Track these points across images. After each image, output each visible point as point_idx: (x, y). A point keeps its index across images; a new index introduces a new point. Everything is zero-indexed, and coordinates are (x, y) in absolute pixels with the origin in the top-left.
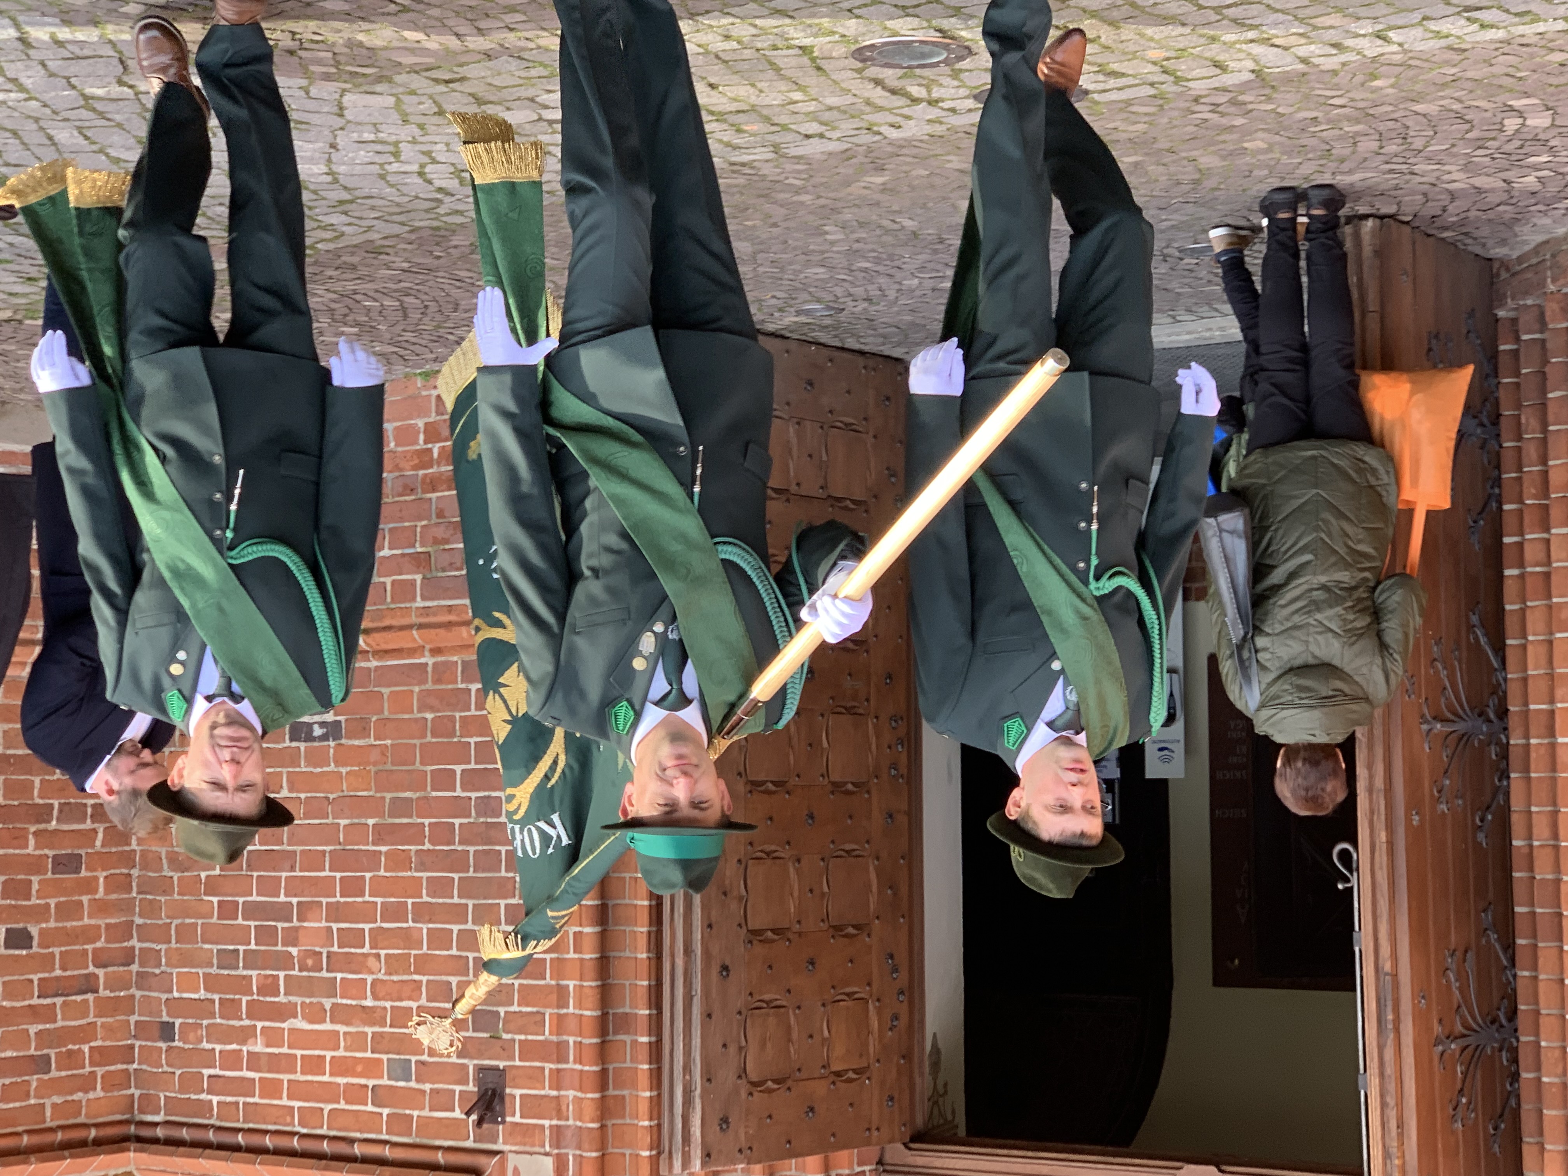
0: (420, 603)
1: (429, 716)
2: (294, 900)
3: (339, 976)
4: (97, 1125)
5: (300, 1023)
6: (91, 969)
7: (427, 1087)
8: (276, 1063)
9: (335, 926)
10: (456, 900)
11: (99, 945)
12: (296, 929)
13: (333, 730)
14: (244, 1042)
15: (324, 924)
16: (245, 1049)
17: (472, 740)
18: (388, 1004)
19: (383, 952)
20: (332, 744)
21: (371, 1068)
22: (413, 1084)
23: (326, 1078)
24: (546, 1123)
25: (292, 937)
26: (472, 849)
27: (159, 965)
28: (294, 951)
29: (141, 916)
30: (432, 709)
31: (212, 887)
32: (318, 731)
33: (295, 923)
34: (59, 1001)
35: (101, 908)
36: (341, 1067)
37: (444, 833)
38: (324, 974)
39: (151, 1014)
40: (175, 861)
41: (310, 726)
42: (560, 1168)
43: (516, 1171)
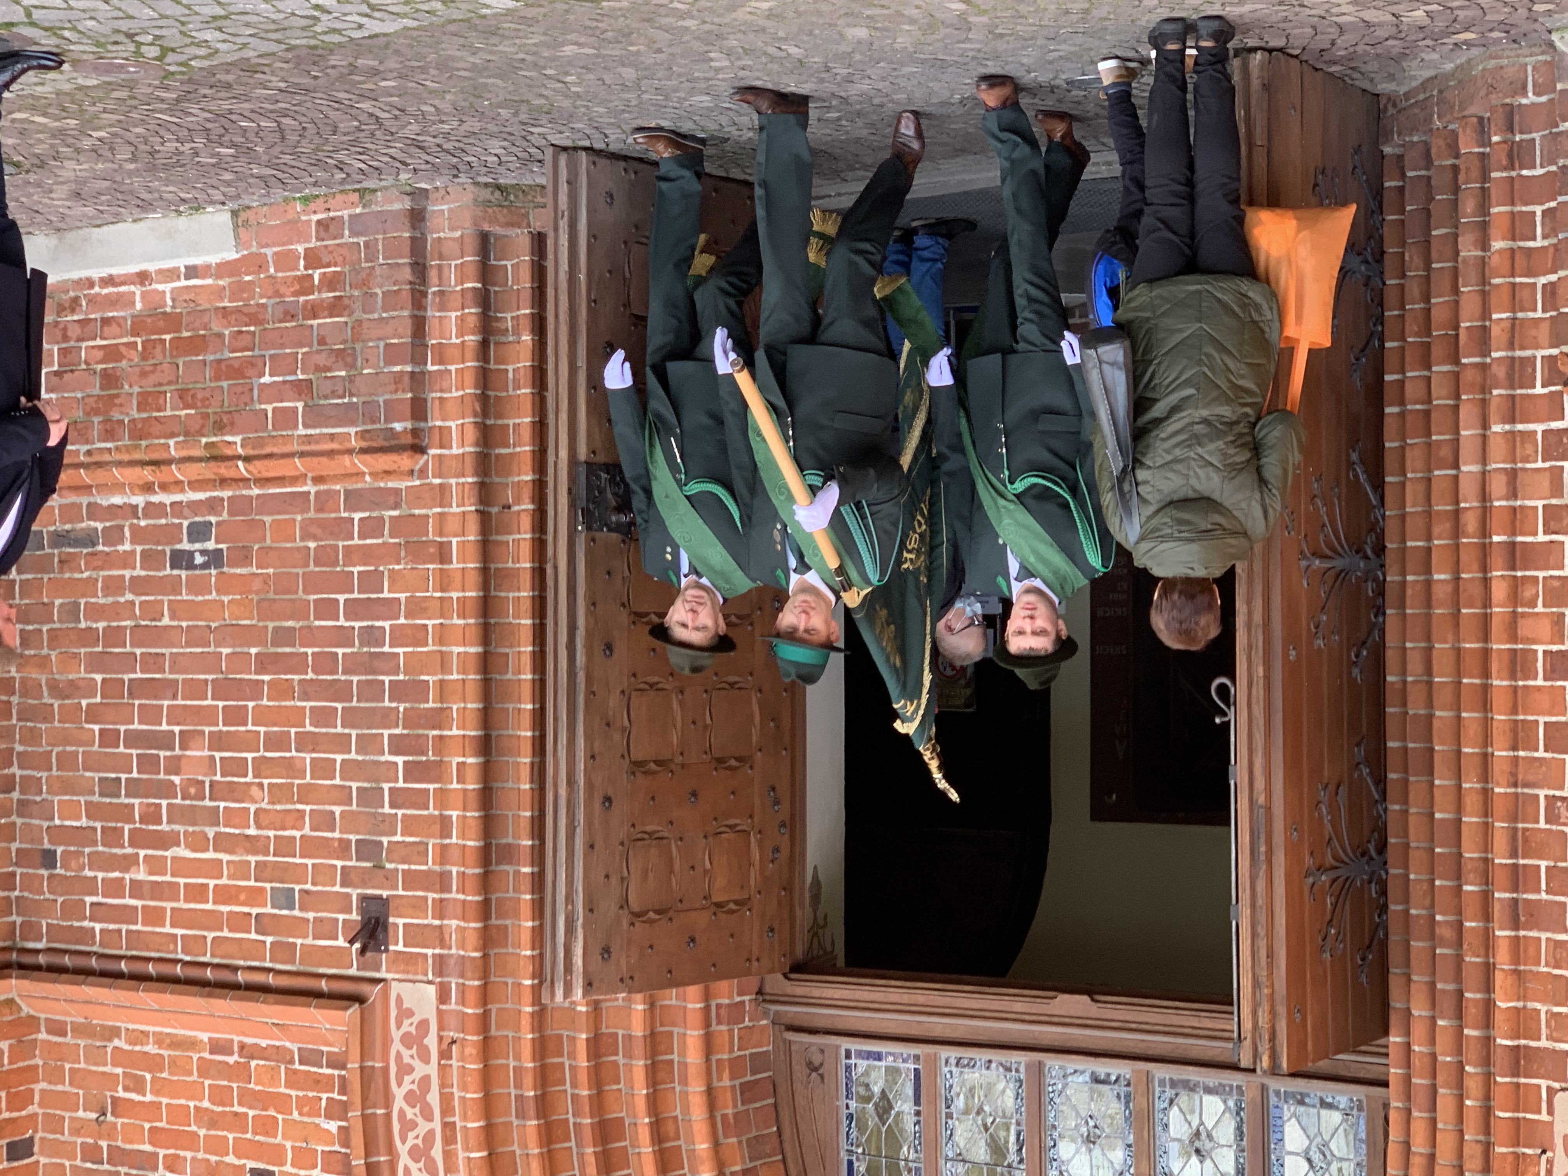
0: (301, 431)
1: (312, 545)
2: (177, 729)
3: (222, 805)
5: (183, 852)
7: (311, 915)
8: (158, 891)
9: (218, 755)
10: (339, 730)
12: (179, 758)
13: (215, 558)
14: (126, 870)
15: (206, 753)
16: (127, 876)
17: (356, 570)
18: (271, 833)
19: (266, 782)
20: (213, 572)
21: (255, 896)
22: (296, 913)
23: (209, 906)
24: (430, 952)
25: (174, 766)
26: (355, 679)
27: (41, 792)
28: (177, 779)
29: (21, 743)
30: (315, 538)
31: (93, 714)
32: (199, 560)
33: (177, 751)
36: (224, 895)
37: (326, 663)
38: (207, 803)
39: (32, 841)
40: (55, 689)
41: (191, 554)
42: (443, 996)
43: (399, 999)
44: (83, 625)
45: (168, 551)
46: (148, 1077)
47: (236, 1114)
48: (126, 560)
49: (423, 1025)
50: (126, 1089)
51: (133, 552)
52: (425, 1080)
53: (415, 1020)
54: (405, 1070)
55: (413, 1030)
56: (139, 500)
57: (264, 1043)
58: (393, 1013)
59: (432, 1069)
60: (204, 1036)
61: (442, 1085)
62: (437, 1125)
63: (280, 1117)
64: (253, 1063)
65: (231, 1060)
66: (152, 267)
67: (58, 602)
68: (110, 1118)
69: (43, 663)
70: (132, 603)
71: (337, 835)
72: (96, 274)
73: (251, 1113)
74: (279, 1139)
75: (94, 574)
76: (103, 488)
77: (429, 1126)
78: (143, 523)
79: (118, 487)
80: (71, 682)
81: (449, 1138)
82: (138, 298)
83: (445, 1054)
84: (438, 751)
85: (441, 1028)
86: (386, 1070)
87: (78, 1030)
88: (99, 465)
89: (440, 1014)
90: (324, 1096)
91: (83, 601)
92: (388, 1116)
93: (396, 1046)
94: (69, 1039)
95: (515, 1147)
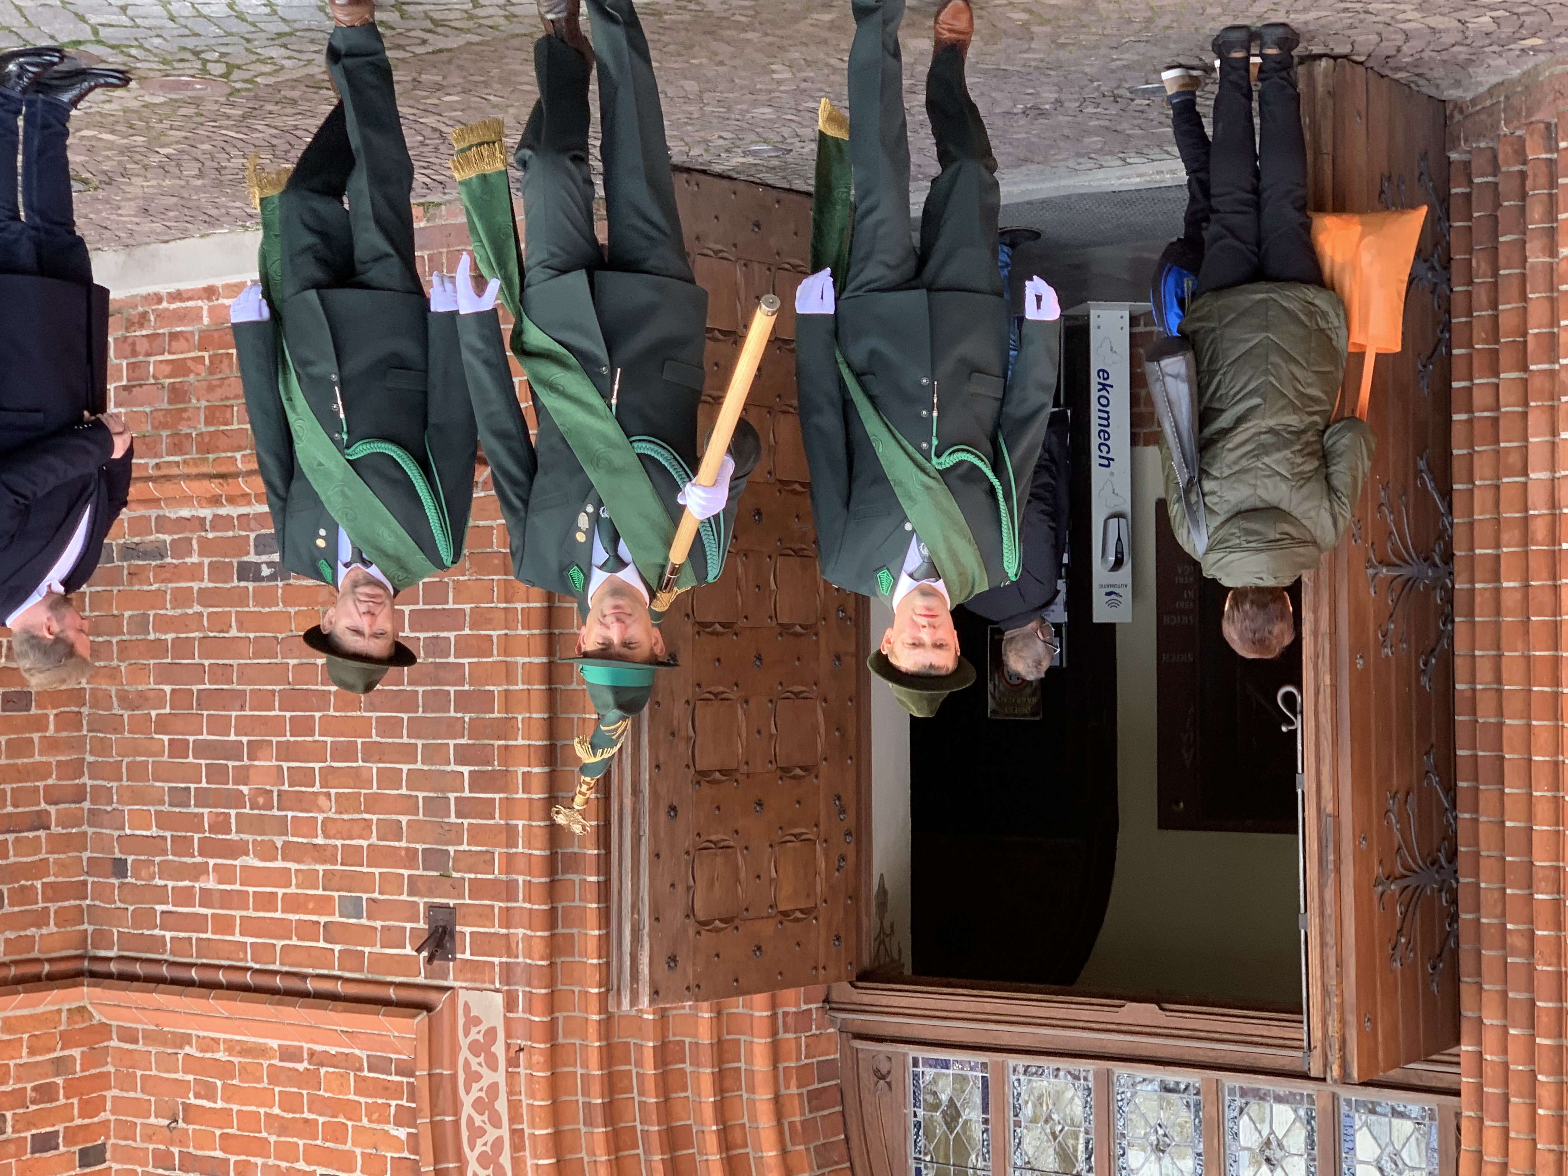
2: (245, 739)
3: (290, 814)
4: (50, 961)
5: (251, 861)
6: (43, 805)
7: (378, 924)
8: (228, 899)
9: (285, 765)
10: (405, 740)
11: (50, 782)
12: (247, 768)
14: (196, 879)
15: (274, 763)
16: (197, 885)
18: (339, 843)
19: (333, 791)
20: (280, 584)
21: (323, 905)
22: (364, 921)
23: (278, 915)
24: (496, 960)
25: (243, 776)
26: (421, 689)
27: (111, 802)
28: (245, 789)
29: (92, 753)
31: (163, 725)
32: (266, 571)
33: (246, 762)
34: (11, 837)
35: (51, 745)
36: (293, 903)
38: (275, 812)
39: (103, 851)
40: (125, 700)
41: (258, 565)
42: (510, 1004)
43: (466, 1005)
44: (152, 637)
45: (235, 562)
46: (219, 1083)
47: (306, 1121)
48: (194, 573)
49: (491, 1033)
50: (197, 1096)
51: (201, 564)
52: (493, 1088)
53: (483, 1028)
54: (473, 1077)
55: (480, 1037)
56: (207, 513)
57: (333, 1050)
58: (461, 1021)
59: (500, 1077)
60: (274, 1044)
61: (511, 1093)
62: (505, 1132)
63: (350, 1124)
64: (323, 1070)
65: (301, 1067)
66: (218, 282)
67: (127, 614)
68: (181, 1124)
69: (113, 674)
70: (201, 614)
71: (403, 844)
72: (164, 289)
73: (321, 1120)
74: (349, 1146)
75: (163, 586)
76: (172, 501)
77: (497, 1133)
78: (210, 535)
79: (186, 500)
80: (141, 694)
81: (517, 1147)
82: (205, 313)
83: (513, 1062)
84: (504, 761)
85: (508, 1035)
86: (454, 1077)
87: (149, 1037)
88: (167, 478)
89: (507, 1020)
90: (393, 1103)
91: (151, 613)
92: (457, 1123)
93: (464, 1053)
94: (140, 1046)
95: (583, 1154)
